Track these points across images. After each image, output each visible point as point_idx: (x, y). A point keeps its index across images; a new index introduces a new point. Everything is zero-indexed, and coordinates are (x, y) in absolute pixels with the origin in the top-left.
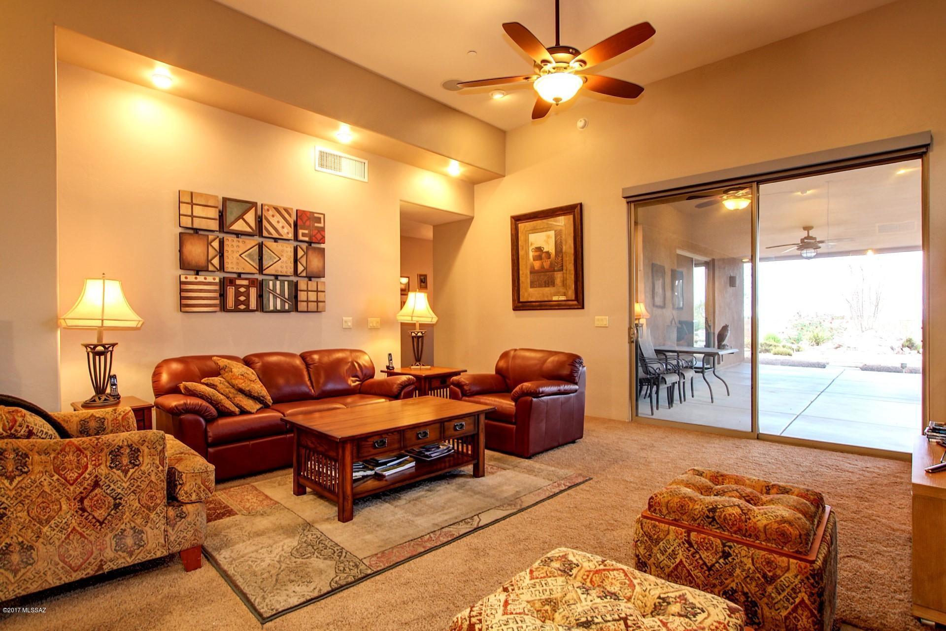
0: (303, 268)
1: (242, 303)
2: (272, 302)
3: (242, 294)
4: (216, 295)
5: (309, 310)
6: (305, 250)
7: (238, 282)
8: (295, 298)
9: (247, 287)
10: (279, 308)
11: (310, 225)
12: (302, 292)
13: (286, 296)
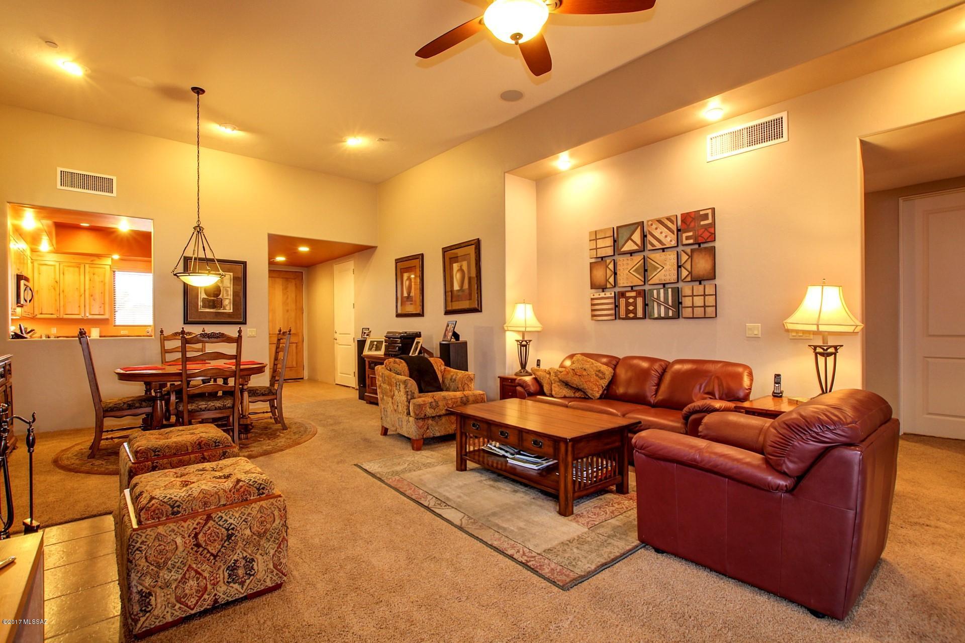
0: (688, 273)
1: (631, 312)
2: (658, 310)
3: (630, 304)
4: (612, 306)
5: (695, 316)
6: (690, 254)
7: (628, 294)
8: (678, 303)
9: (635, 298)
10: (663, 315)
11: (695, 226)
12: (687, 298)
13: (670, 303)
